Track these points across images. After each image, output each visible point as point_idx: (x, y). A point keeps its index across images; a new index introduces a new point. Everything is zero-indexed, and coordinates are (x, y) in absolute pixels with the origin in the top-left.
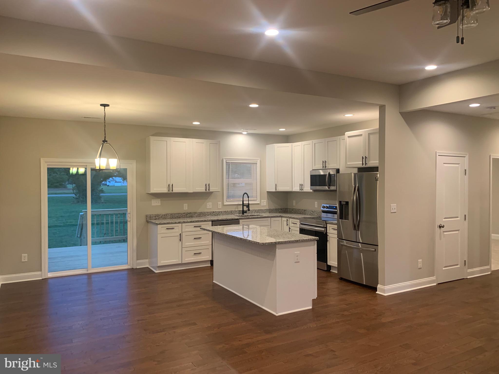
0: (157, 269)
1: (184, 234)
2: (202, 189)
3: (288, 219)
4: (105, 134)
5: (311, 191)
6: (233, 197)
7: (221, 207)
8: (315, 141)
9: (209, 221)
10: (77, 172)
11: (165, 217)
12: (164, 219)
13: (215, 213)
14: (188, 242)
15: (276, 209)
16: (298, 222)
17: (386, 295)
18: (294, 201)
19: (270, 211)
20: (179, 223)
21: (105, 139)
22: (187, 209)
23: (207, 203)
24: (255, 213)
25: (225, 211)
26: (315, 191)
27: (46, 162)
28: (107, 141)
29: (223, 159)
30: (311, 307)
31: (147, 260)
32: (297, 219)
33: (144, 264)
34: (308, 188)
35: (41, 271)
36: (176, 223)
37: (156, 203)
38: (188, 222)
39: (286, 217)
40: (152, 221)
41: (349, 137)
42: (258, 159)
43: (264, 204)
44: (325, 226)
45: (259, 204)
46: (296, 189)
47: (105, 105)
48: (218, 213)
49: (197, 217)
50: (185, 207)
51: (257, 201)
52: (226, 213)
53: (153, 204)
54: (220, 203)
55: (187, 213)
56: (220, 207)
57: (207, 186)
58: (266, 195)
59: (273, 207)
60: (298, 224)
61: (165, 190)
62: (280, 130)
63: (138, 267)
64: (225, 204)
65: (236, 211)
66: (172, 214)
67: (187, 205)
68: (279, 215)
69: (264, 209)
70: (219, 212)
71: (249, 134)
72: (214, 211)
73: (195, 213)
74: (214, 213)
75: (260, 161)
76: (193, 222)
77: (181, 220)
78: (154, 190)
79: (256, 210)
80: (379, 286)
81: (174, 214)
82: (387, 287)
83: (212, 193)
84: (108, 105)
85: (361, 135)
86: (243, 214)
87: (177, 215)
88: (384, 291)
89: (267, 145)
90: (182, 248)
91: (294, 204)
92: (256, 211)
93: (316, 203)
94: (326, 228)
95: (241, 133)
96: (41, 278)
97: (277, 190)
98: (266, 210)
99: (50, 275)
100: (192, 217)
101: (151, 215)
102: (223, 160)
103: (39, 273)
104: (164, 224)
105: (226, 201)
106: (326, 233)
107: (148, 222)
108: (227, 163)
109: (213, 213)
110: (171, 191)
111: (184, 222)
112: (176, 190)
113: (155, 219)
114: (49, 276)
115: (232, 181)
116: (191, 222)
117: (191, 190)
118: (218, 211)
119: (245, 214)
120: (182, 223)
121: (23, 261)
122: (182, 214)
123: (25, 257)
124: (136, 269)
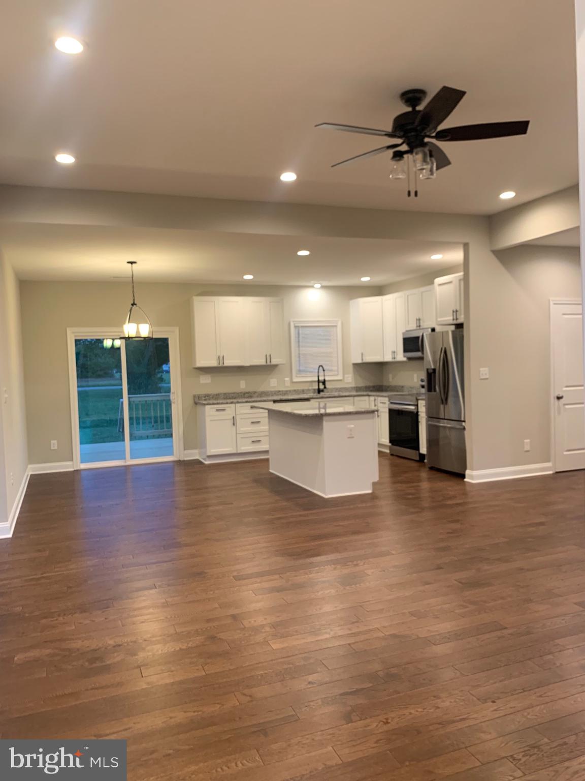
0: (207, 459)
1: (238, 418)
2: (261, 361)
3: (376, 398)
4: (134, 296)
5: (405, 359)
7: (289, 385)
8: (407, 292)
9: (270, 401)
10: (113, 345)
11: (217, 396)
12: (215, 399)
13: (281, 393)
14: (245, 427)
15: (366, 387)
16: (386, 400)
17: (474, 482)
18: (390, 376)
19: (358, 389)
20: (232, 403)
21: (134, 303)
22: (244, 387)
23: (270, 380)
24: (336, 392)
25: (295, 390)
26: (410, 359)
27: (73, 333)
28: (136, 305)
29: (290, 321)
30: (370, 491)
31: (196, 451)
32: (385, 397)
33: (193, 455)
34: (401, 357)
35: (72, 460)
36: (227, 403)
37: (205, 380)
38: (241, 403)
39: (374, 396)
40: (201, 402)
41: (440, 285)
42: (339, 321)
43: (350, 380)
44: (416, 403)
45: (341, 380)
46: (388, 358)
47: (132, 263)
48: (286, 393)
49: (257, 397)
50: (242, 385)
51: (339, 376)
52: (296, 392)
53: (202, 382)
54: (288, 380)
55: (245, 392)
56: (287, 385)
57: (268, 357)
58: (351, 368)
59: (361, 384)
60: (388, 403)
61: (213, 363)
62: (362, 279)
63: (186, 459)
65: (309, 390)
66: (226, 394)
67: (244, 382)
68: (365, 393)
69: (348, 386)
70: (287, 391)
71: (323, 287)
72: (279, 391)
73: (255, 392)
75: (342, 324)
76: (250, 402)
77: (235, 401)
78: (201, 362)
79: (337, 387)
80: (468, 472)
81: (228, 393)
82: (475, 473)
83: (276, 366)
84: (135, 262)
85: (450, 282)
86: (318, 392)
87: (232, 395)
88: (472, 477)
89: (352, 302)
90: (237, 433)
91: (391, 379)
92: (337, 390)
93: (415, 376)
94: (417, 405)
95: (312, 287)
96: (72, 470)
97: (364, 361)
98: (352, 388)
99: (83, 466)
100: (251, 397)
101: (199, 395)
102: (289, 324)
103: (70, 463)
104: (213, 404)
105: (297, 377)
106: (418, 412)
107: (196, 403)
108: (295, 327)
109: (278, 393)
110: (221, 365)
111: (238, 402)
112: (228, 363)
113: (205, 400)
114: (81, 467)
116: (247, 402)
117: (247, 363)
118: (285, 390)
119: (322, 394)
120: (235, 403)
121: (52, 448)
122: (238, 394)
123: (54, 444)
124: (184, 461)
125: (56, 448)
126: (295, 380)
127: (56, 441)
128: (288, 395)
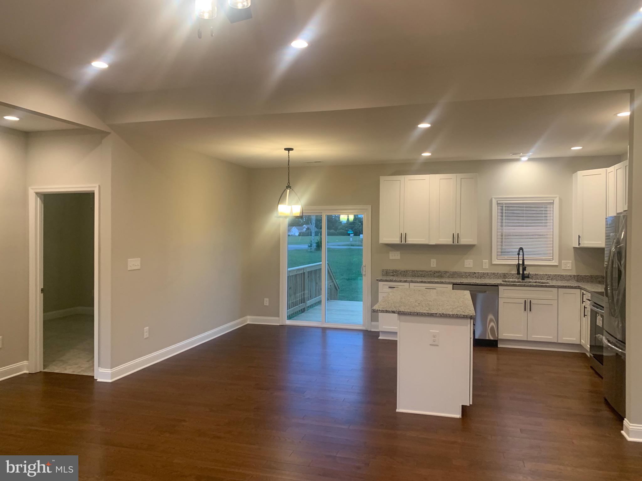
2: (447, 240)
3: (585, 292)
6: (508, 253)
7: (487, 267)
9: (449, 283)
12: (404, 276)
13: (477, 275)
15: (591, 277)
19: (579, 278)
20: (405, 281)
22: (435, 266)
23: (465, 260)
24: (548, 279)
25: (494, 273)
29: (492, 198)
30: (458, 415)
33: (375, 327)
35: (279, 317)
36: (401, 281)
37: (395, 256)
38: (417, 282)
42: (556, 197)
43: (568, 266)
45: (556, 266)
47: (289, 150)
48: (482, 275)
49: (449, 277)
50: (433, 264)
51: (554, 261)
52: (495, 276)
53: (391, 258)
54: (486, 261)
55: (435, 271)
56: (485, 267)
57: (456, 237)
58: (571, 253)
59: (585, 272)
61: (397, 240)
62: (573, 148)
64: (494, 263)
65: (512, 275)
66: (414, 271)
67: (435, 260)
68: (577, 284)
69: (566, 275)
70: (484, 274)
72: (475, 272)
73: (446, 271)
74: (475, 274)
75: (560, 200)
76: (425, 282)
78: (383, 240)
79: (551, 275)
81: (416, 271)
84: (292, 149)
86: (523, 279)
87: (421, 273)
88: (630, 431)
89: (574, 174)
92: (549, 277)
95: (518, 160)
96: (279, 324)
97: (581, 246)
98: (570, 276)
99: (289, 322)
100: (441, 276)
101: (387, 270)
102: (491, 201)
103: (277, 318)
104: (386, 281)
105: (497, 259)
108: (498, 204)
109: (473, 275)
110: (403, 242)
111: (412, 282)
112: (411, 240)
113: (393, 276)
114: (286, 323)
115: (506, 230)
116: (422, 282)
117: (432, 242)
118: (481, 273)
119: (527, 280)
120: (409, 282)
121: (265, 304)
122: (427, 272)
123: (266, 302)
124: (371, 331)
125: (268, 305)
126: (495, 262)
127: (268, 299)
128: (485, 278)
